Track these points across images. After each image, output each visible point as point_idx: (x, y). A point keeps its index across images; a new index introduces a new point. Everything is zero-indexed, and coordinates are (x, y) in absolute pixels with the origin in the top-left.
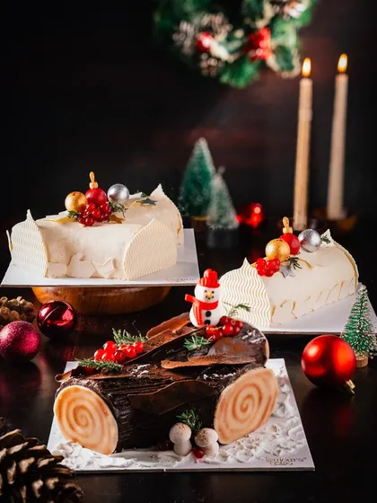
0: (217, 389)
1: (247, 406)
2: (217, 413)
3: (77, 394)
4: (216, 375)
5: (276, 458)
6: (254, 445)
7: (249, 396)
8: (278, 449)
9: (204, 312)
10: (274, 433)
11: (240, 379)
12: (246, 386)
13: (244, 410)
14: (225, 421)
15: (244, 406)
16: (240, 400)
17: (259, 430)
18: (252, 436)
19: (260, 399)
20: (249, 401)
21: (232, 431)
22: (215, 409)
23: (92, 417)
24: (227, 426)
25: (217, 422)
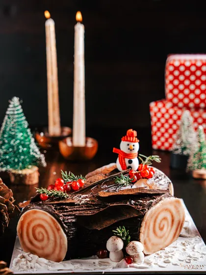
0: (142, 210)
1: (164, 226)
2: (142, 229)
3: (35, 216)
4: (141, 201)
5: (188, 264)
6: (170, 255)
7: (165, 219)
8: (189, 258)
9: (127, 160)
10: (184, 247)
11: (158, 205)
12: (162, 211)
13: (161, 229)
14: (148, 236)
15: (162, 226)
16: (158, 221)
17: (172, 245)
18: (167, 249)
19: (173, 221)
20: (164, 222)
21: (153, 244)
22: (141, 226)
23: (47, 232)
24: (150, 240)
25: (142, 237)
